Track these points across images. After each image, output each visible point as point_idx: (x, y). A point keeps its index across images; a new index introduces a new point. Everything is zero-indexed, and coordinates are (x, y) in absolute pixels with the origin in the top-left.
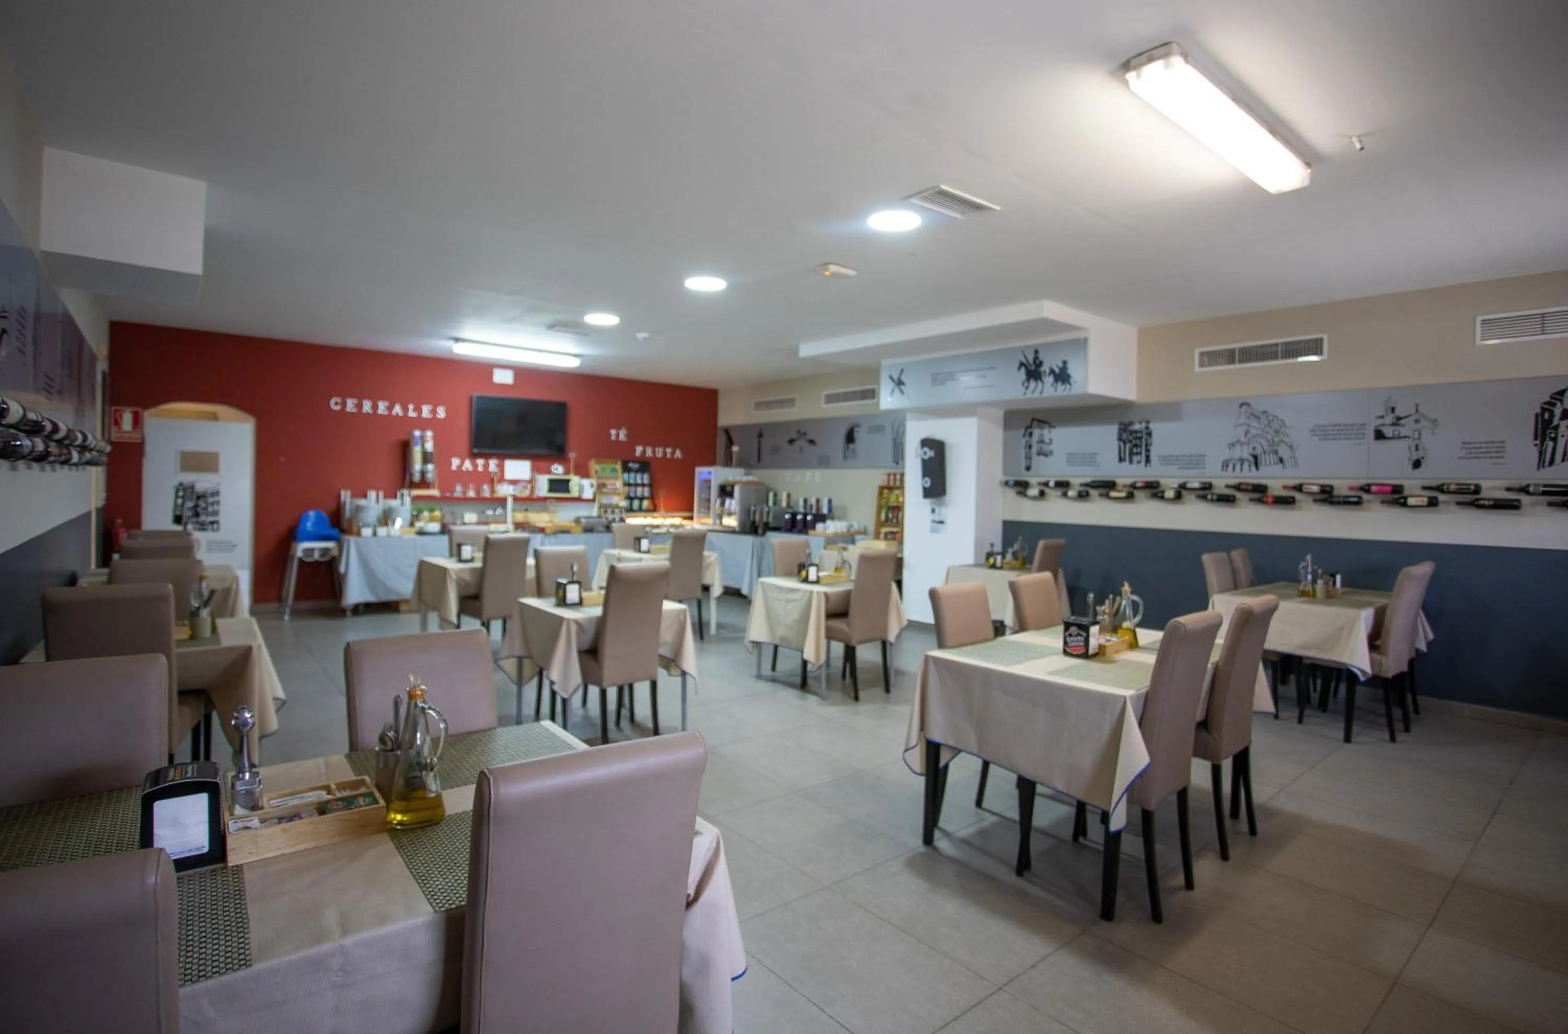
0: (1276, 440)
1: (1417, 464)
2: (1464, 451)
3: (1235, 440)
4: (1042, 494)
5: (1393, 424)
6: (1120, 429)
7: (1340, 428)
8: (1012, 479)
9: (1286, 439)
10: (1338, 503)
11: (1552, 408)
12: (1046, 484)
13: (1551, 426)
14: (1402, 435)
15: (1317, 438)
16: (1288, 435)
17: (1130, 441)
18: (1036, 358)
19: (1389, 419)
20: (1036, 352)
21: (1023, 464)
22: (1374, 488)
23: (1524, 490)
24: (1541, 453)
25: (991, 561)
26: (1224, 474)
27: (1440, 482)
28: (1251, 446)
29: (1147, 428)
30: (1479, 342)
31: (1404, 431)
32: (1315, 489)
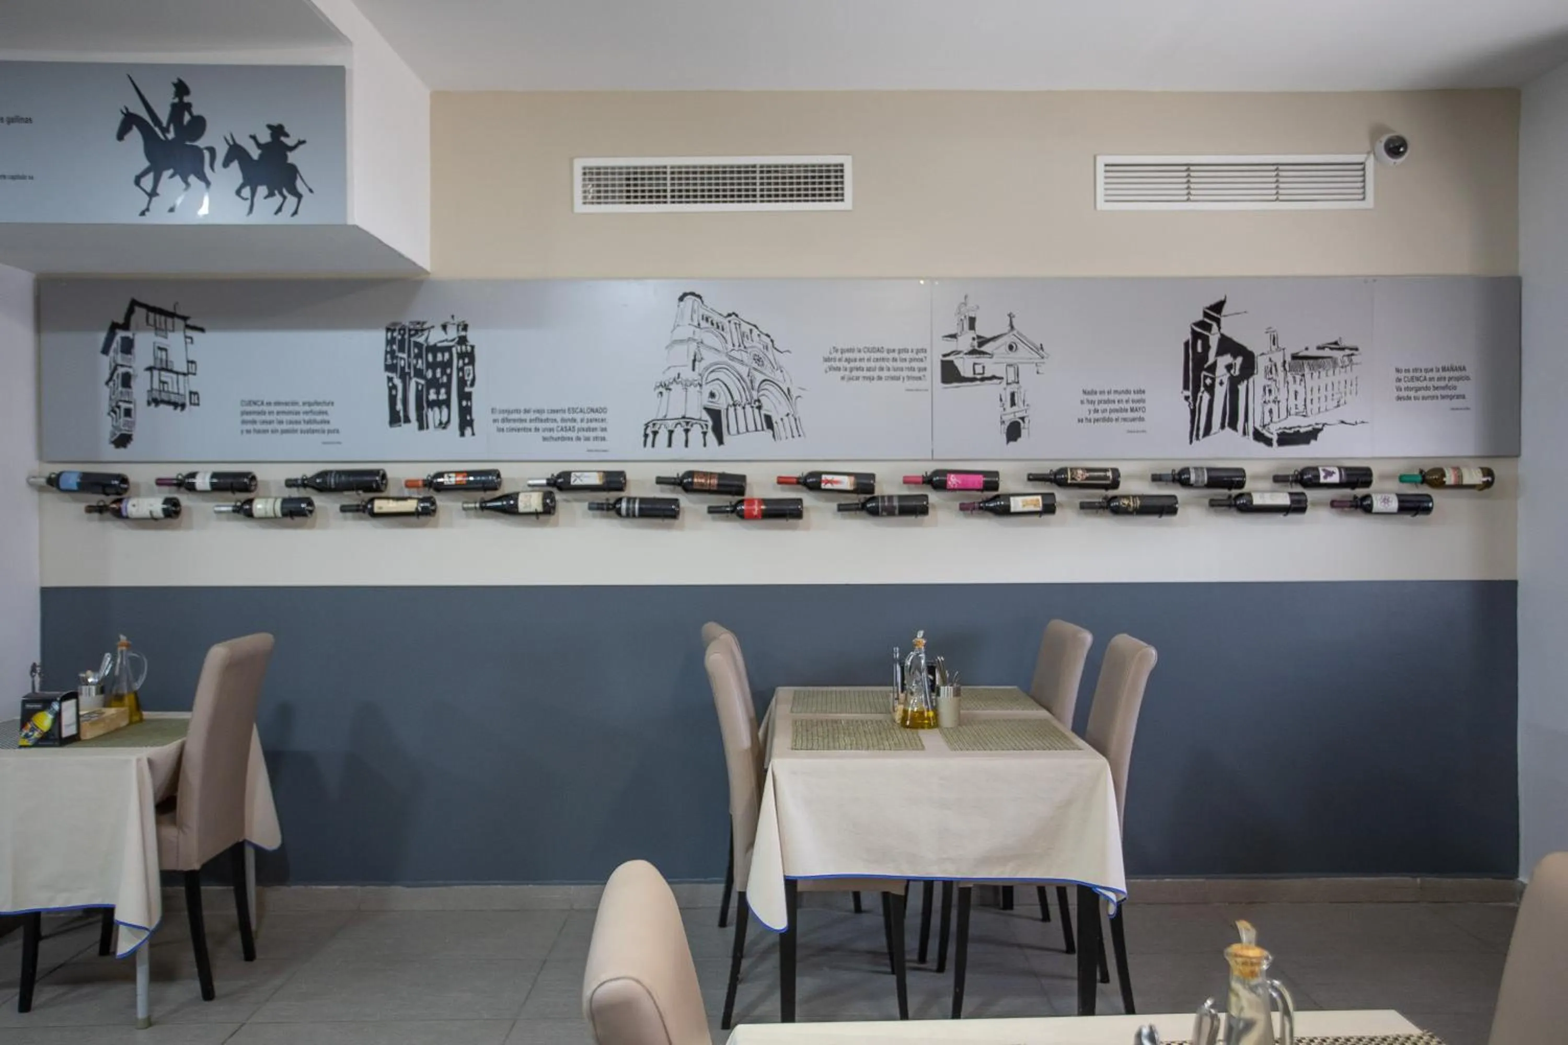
0: (759, 377)
1: (1014, 432)
2: (1086, 407)
3: (673, 374)
4: (173, 510)
5: (973, 352)
6: (390, 342)
7: (878, 355)
8: (72, 474)
9: (777, 376)
10: (890, 512)
11: (1206, 333)
12: (186, 484)
13: (1206, 366)
14: (987, 374)
15: (838, 375)
16: (780, 368)
17: (419, 373)
18: (179, 109)
19: (966, 342)
20: (181, 89)
21: (107, 427)
22: (953, 480)
23: (1181, 479)
24: (1193, 412)
25: (44, 721)
26: (649, 452)
27: (1056, 466)
28: (707, 390)
29: (462, 340)
30: (1101, 205)
31: (990, 367)
32: (846, 483)
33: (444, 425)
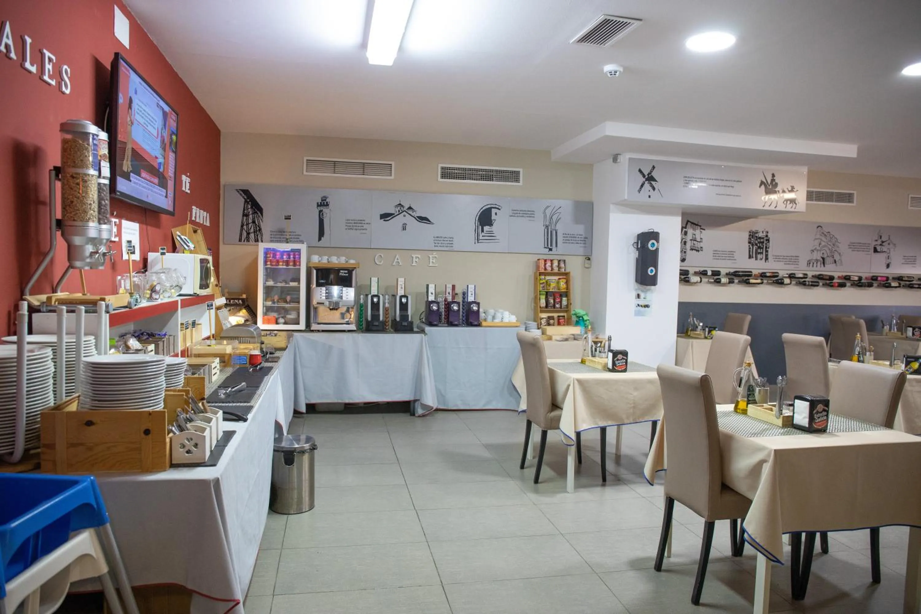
0: (834, 249)
1: (888, 266)
2: (904, 260)
3: (815, 248)
4: (701, 280)
5: (881, 245)
6: (750, 236)
7: (860, 245)
9: (837, 249)
14: (883, 251)
15: (851, 249)
16: (838, 247)
17: (756, 245)
19: (879, 242)
22: (877, 278)
26: (810, 269)
27: (899, 275)
28: (822, 252)
29: (767, 236)
30: (909, 208)
31: (885, 249)
32: (855, 279)
33: (761, 259)
